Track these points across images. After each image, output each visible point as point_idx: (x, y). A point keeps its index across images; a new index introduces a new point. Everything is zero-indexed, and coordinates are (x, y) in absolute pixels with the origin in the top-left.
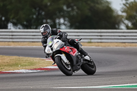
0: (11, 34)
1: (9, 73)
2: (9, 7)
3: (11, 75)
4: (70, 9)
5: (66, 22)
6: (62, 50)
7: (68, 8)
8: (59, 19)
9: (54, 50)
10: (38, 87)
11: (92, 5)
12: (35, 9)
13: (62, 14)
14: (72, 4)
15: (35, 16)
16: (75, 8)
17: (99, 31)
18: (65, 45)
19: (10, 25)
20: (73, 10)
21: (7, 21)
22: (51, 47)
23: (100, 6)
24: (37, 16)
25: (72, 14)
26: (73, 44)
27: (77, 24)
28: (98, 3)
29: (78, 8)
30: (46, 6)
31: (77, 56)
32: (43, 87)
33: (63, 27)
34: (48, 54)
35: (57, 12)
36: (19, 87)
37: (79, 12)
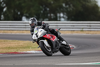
0: (24, 24)
1: (23, 53)
2: (23, 5)
3: (25, 55)
4: (68, 6)
5: (65, 16)
6: (45, 37)
7: (66, 5)
8: (60, 13)
9: (39, 37)
10: (44, 64)
11: (84, 3)
12: (42, 6)
13: (62, 10)
14: (69, 3)
15: (42, 12)
16: (71, 5)
17: (89, 22)
18: (47, 33)
19: (24, 18)
20: (70, 6)
21: (22, 15)
22: (36, 34)
23: (89, 4)
24: (44, 12)
25: (69, 10)
26: (54, 32)
27: (73, 17)
28: (88, 2)
29: (73, 6)
30: (50, 4)
31: (56, 42)
32: (48, 64)
33: (62, 19)
34: (34, 40)
35: (58, 9)
36: (30, 64)
37: (74, 9)
